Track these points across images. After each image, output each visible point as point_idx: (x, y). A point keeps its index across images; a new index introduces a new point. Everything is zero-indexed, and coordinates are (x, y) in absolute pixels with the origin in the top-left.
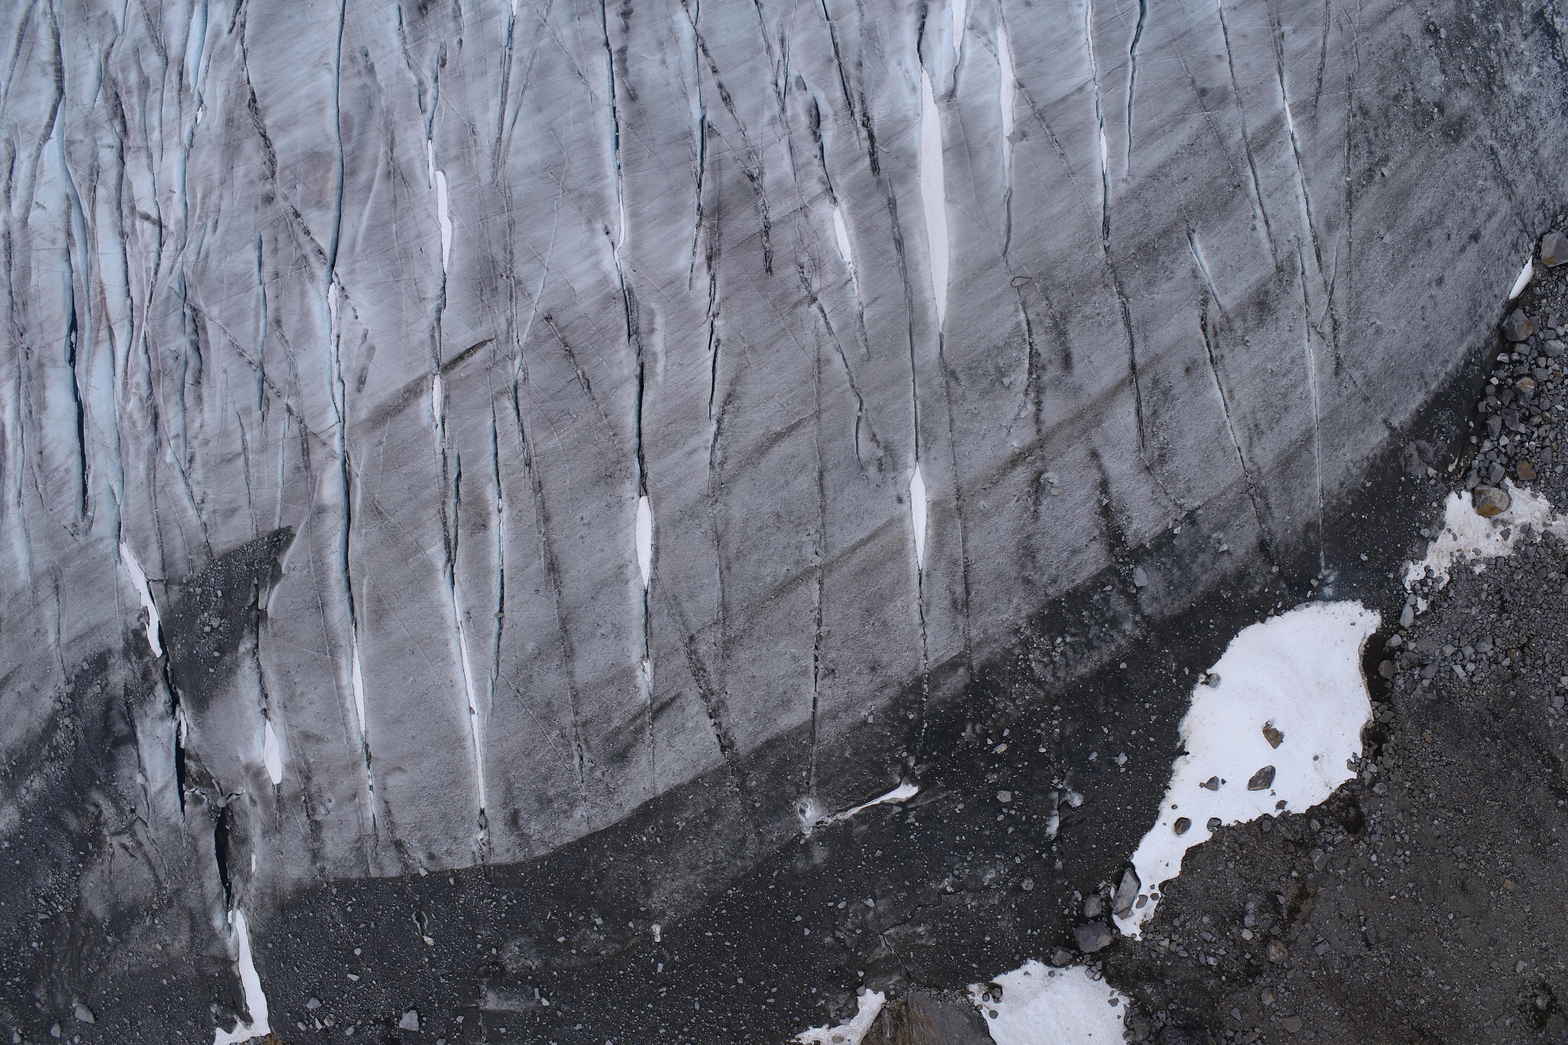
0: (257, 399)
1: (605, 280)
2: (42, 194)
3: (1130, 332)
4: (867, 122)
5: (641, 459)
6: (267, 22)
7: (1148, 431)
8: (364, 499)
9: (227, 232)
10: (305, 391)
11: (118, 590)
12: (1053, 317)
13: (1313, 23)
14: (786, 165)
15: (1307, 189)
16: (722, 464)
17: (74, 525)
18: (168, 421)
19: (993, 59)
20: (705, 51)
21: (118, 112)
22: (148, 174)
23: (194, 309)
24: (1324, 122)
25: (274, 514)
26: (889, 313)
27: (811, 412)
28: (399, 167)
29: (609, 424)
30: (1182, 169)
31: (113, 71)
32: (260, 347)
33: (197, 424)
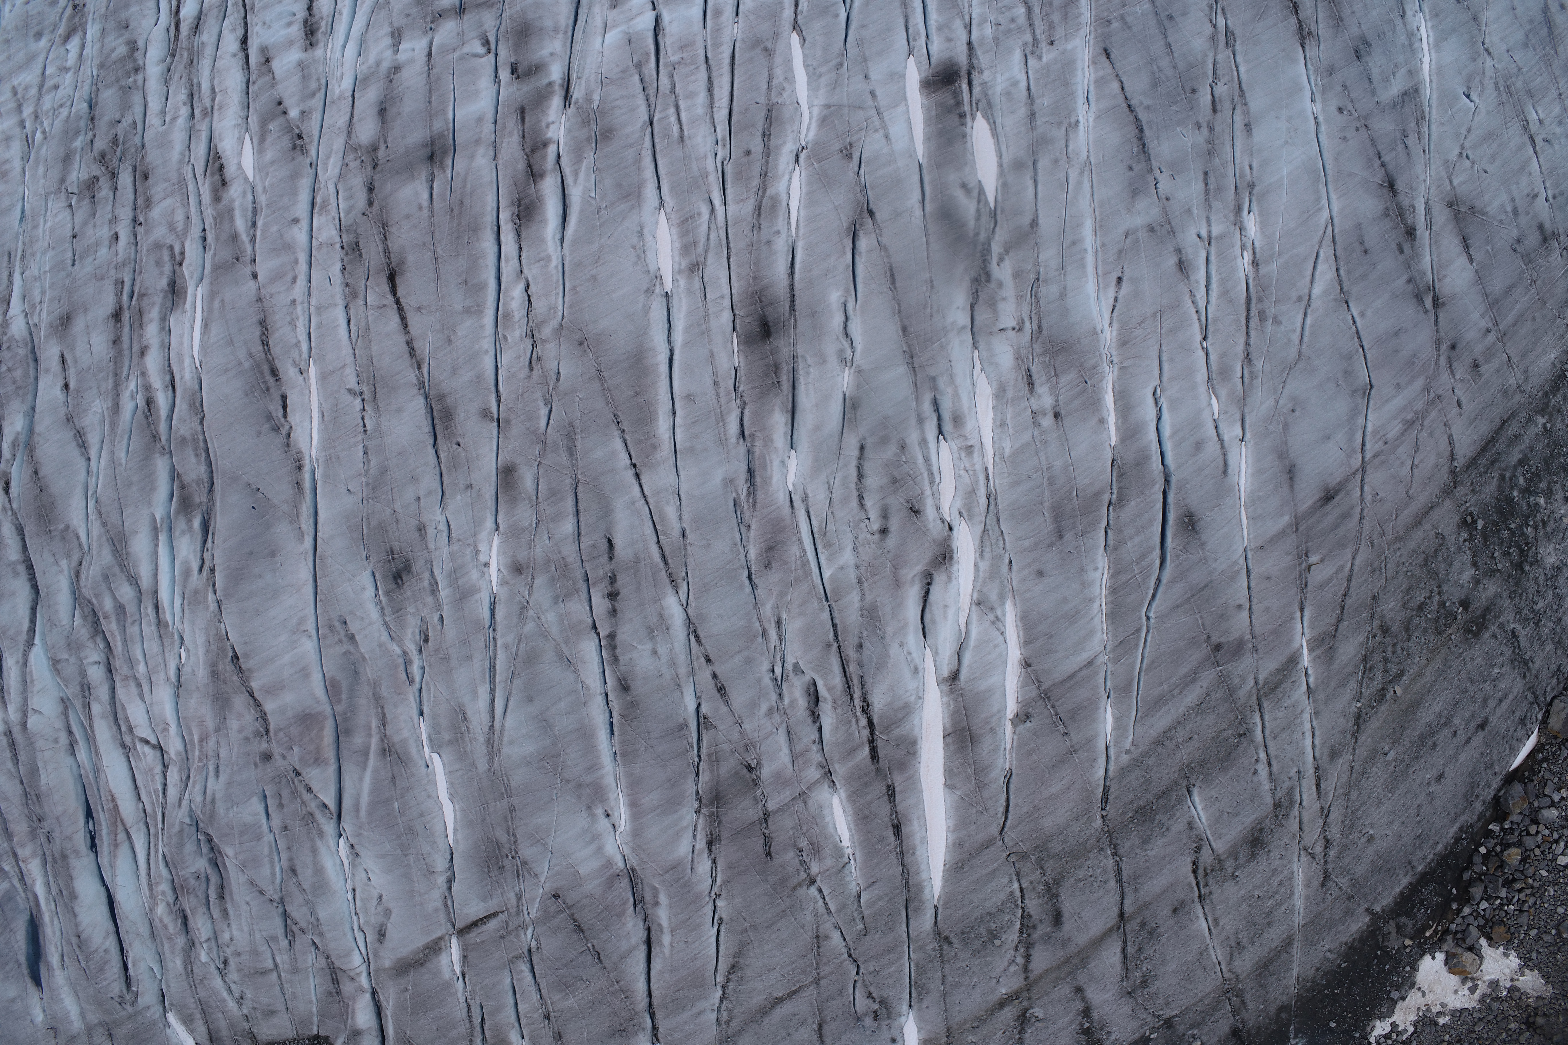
0: (283, 931)
1: (609, 863)
2: (35, 702)
3: (1121, 886)
4: (866, 709)
5: (652, 1016)
6: (237, 576)
7: (1131, 965)
8: (396, 1033)
9: (229, 784)
10: (329, 936)
12: (1046, 883)
13: (1344, 546)
14: (784, 756)
15: (1314, 723)
16: (728, 1022)
17: (121, 997)
18: (198, 928)
19: (1001, 640)
20: (697, 637)
21: (98, 629)
22: (140, 703)
23: (207, 834)
24: (1341, 651)
25: (312, 1024)
26: (887, 894)
27: (810, 979)
28: (393, 745)
29: (621, 989)
30: (1188, 729)
31: (87, 592)
32: (278, 889)
33: (226, 936)
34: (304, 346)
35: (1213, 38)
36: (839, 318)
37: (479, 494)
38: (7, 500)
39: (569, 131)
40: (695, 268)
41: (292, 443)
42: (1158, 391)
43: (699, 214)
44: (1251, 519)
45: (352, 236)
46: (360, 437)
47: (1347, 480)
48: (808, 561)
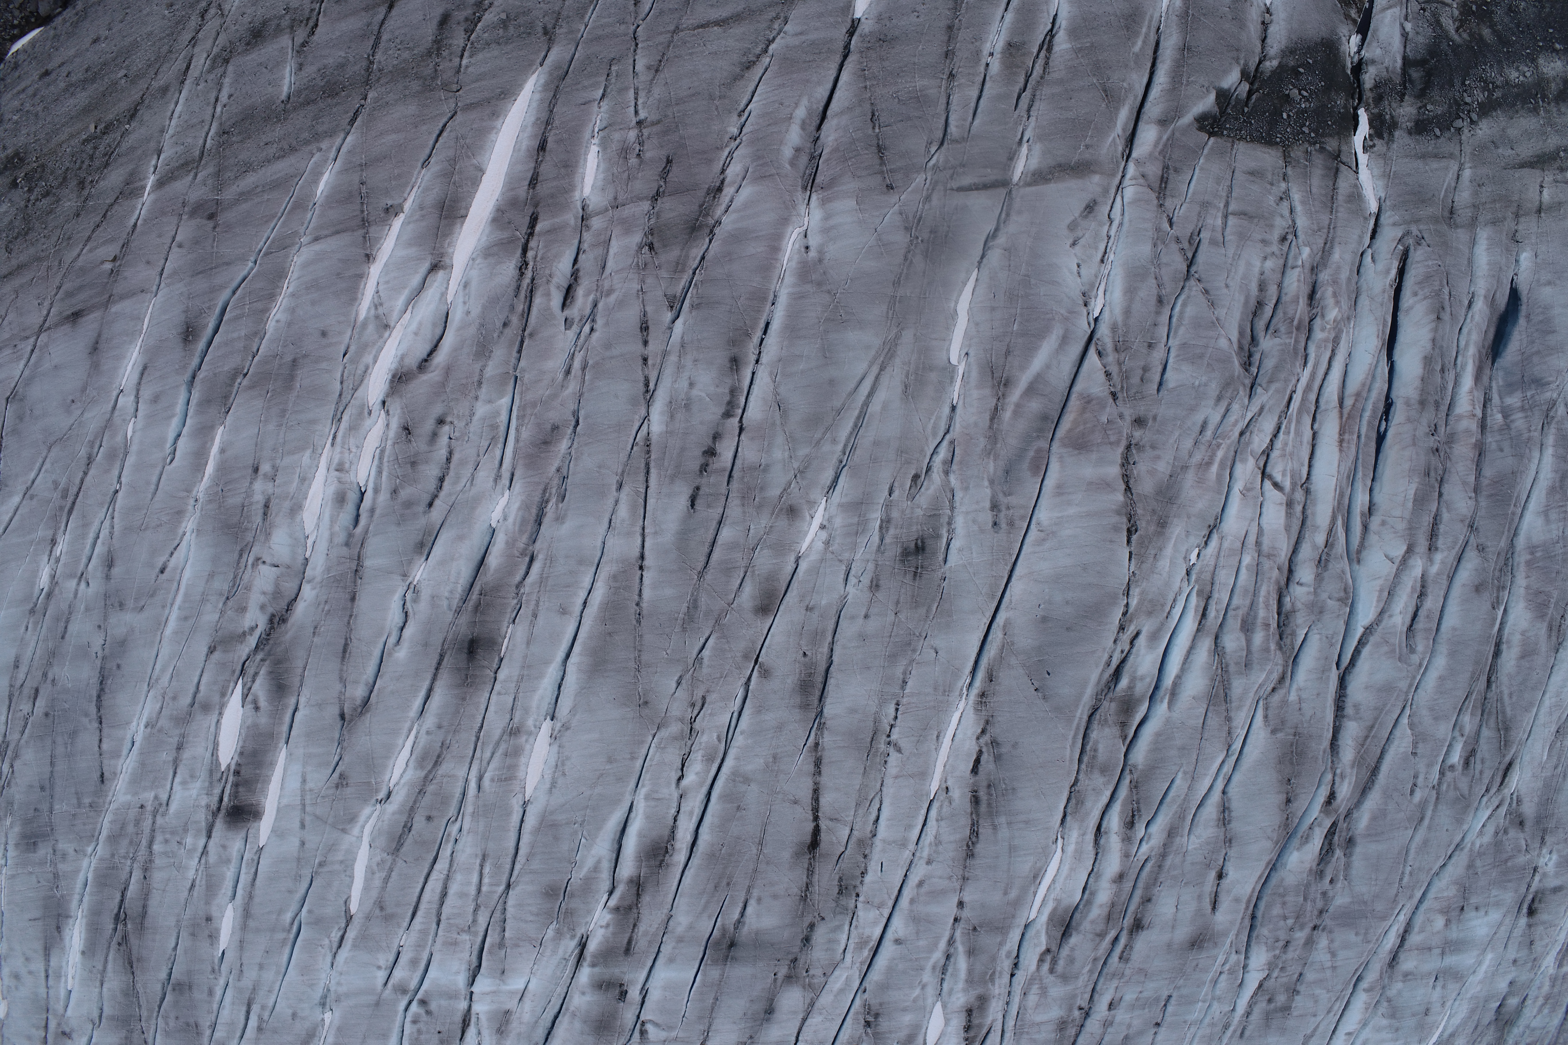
0: (1201, 247)
1: (824, 202)
2: (1389, 569)
4: (523, 266)
5: (847, 46)
8: (1117, 109)
9: (1192, 409)
10: (1149, 226)
11: (1388, 177)
12: (438, 55)
13: (81, 269)
14: (615, 247)
15: (167, 123)
16: (777, 17)
17: (1419, 244)
18: (1299, 281)
19: (381, 288)
20: (647, 385)
21: (1284, 618)
22: (1265, 526)
23: (1246, 370)
24: (121, 179)
25: (1212, 149)
26: (578, 90)
27: (681, 34)
28: (993, 386)
29: (865, 79)
30: (265, 153)
31: (1279, 658)
32: (1186, 289)
33: (1269, 264)
34: (933, 813)
35: (16, 756)
36: (407, 632)
37: (802, 598)
38: (1336, 786)
39: (590, 912)
40: (514, 731)
41: (982, 722)
42: (168, 460)
43: (492, 780)
44: (140, 319)
45: (843, 901)
46: (904, 701)
47: (56, 325)
48: (518, 419)
